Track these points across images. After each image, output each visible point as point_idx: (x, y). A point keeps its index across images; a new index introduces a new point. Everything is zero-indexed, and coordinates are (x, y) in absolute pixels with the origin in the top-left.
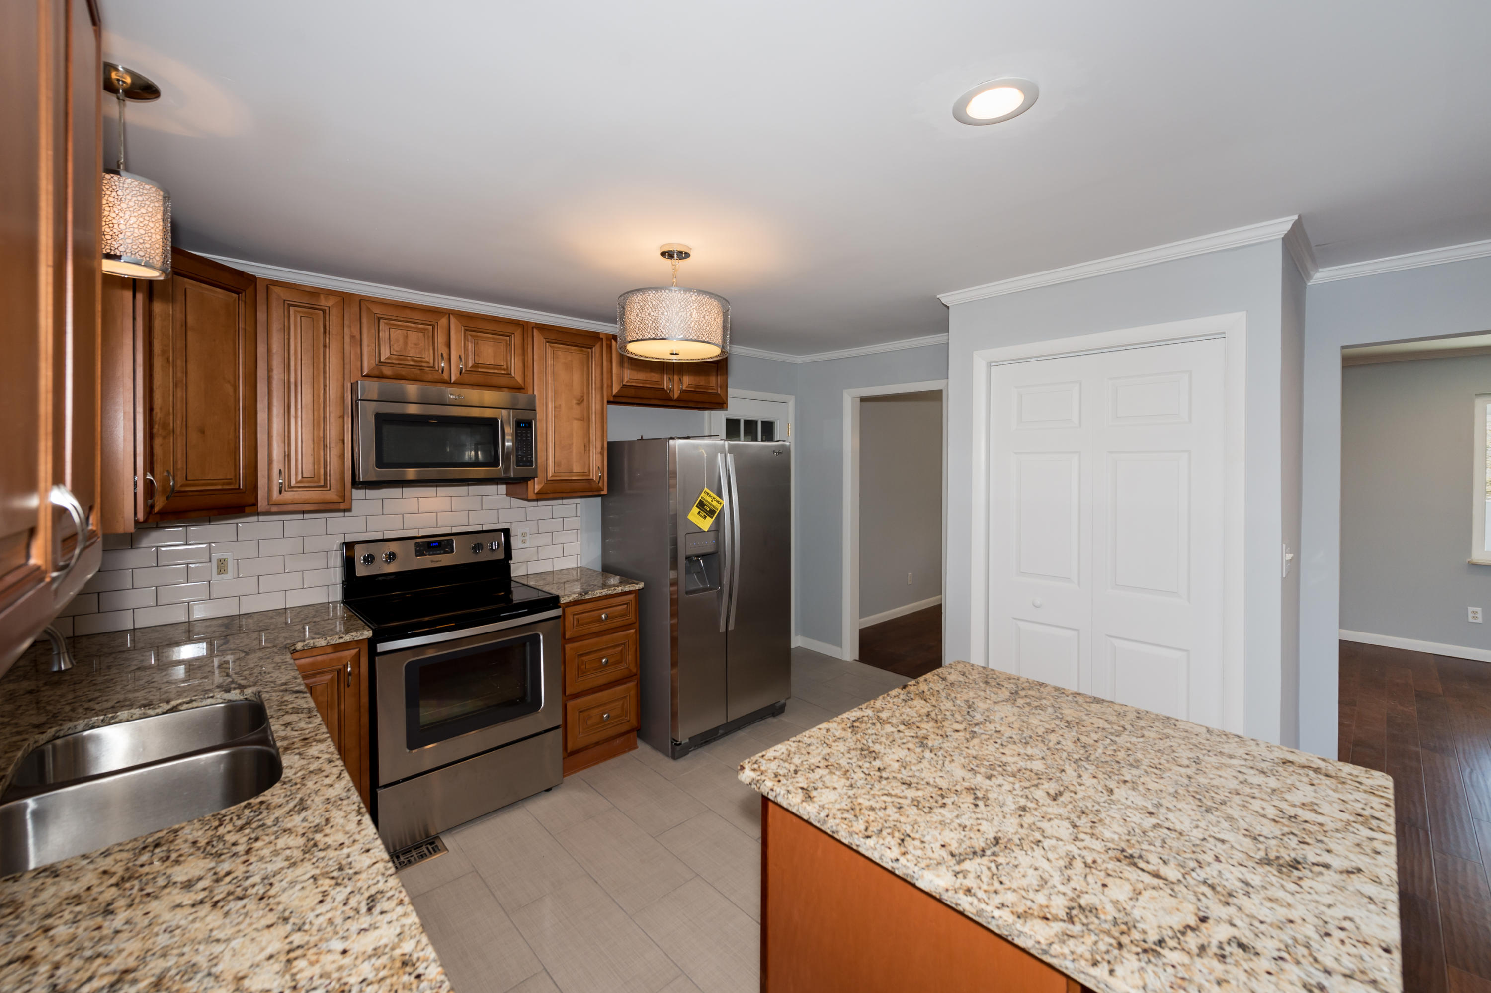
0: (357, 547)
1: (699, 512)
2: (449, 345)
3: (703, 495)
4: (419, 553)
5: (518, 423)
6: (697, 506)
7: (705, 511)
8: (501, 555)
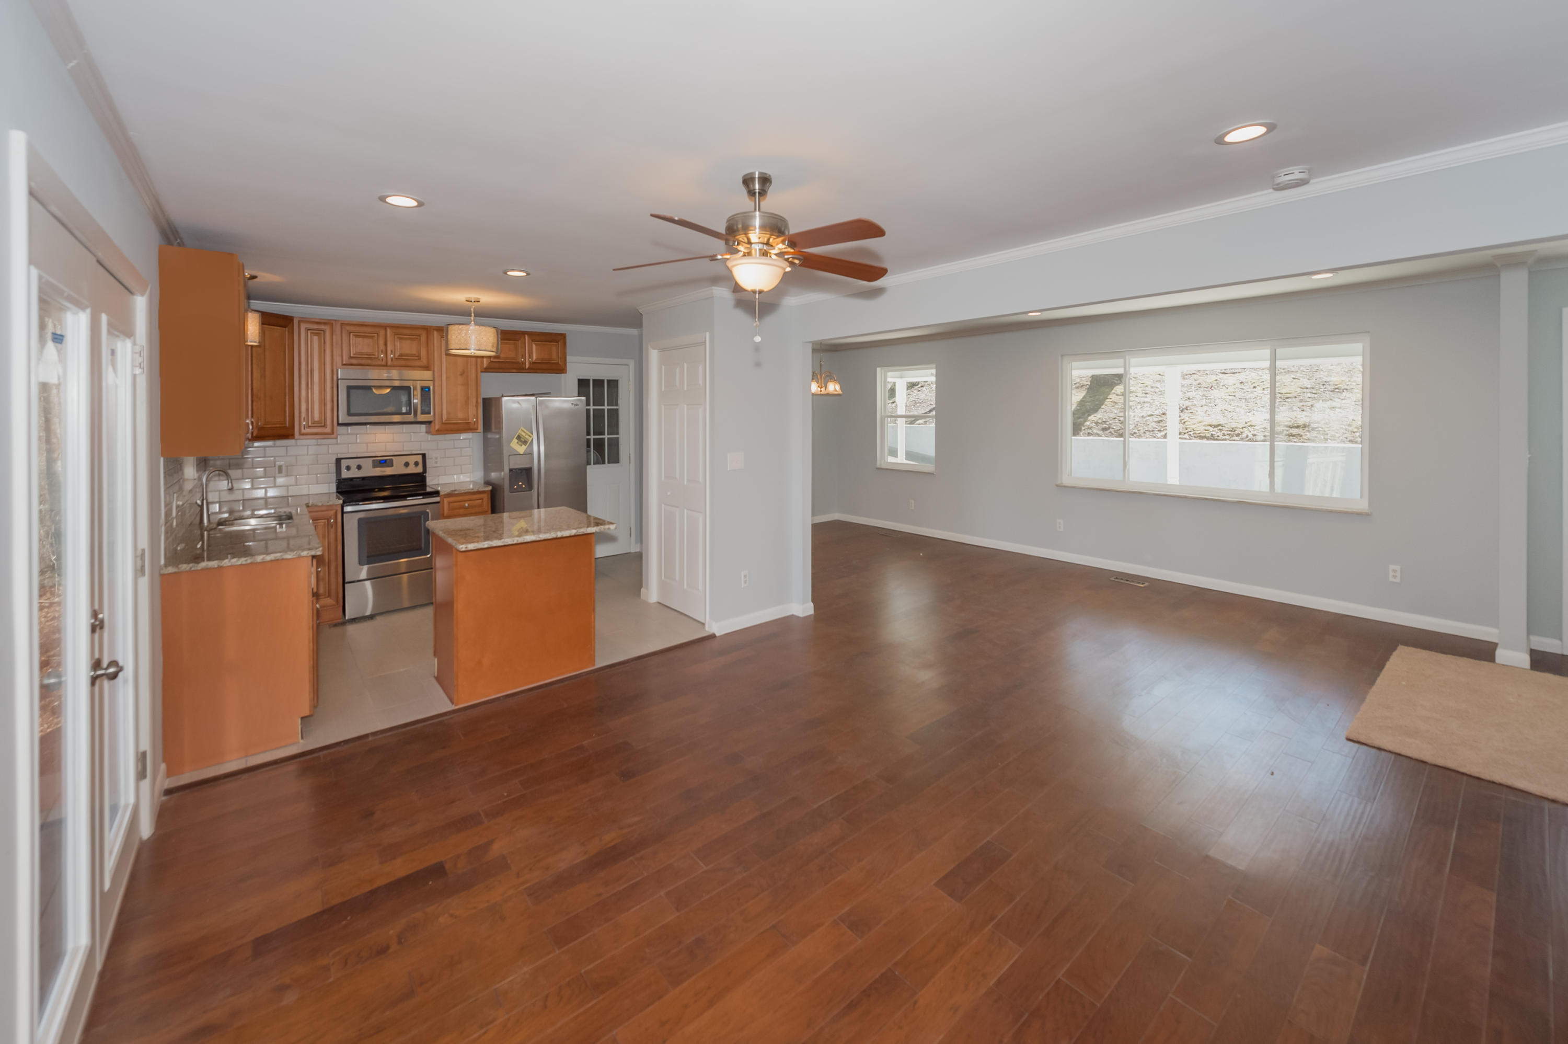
0: (342, 461)
1: (517, 443)
2: (386, 344)
3: (520, 431)
4: (375, 466)
5: (422, 389)
6: (516, 438)
7: (521, 441)
8: (419, 469)
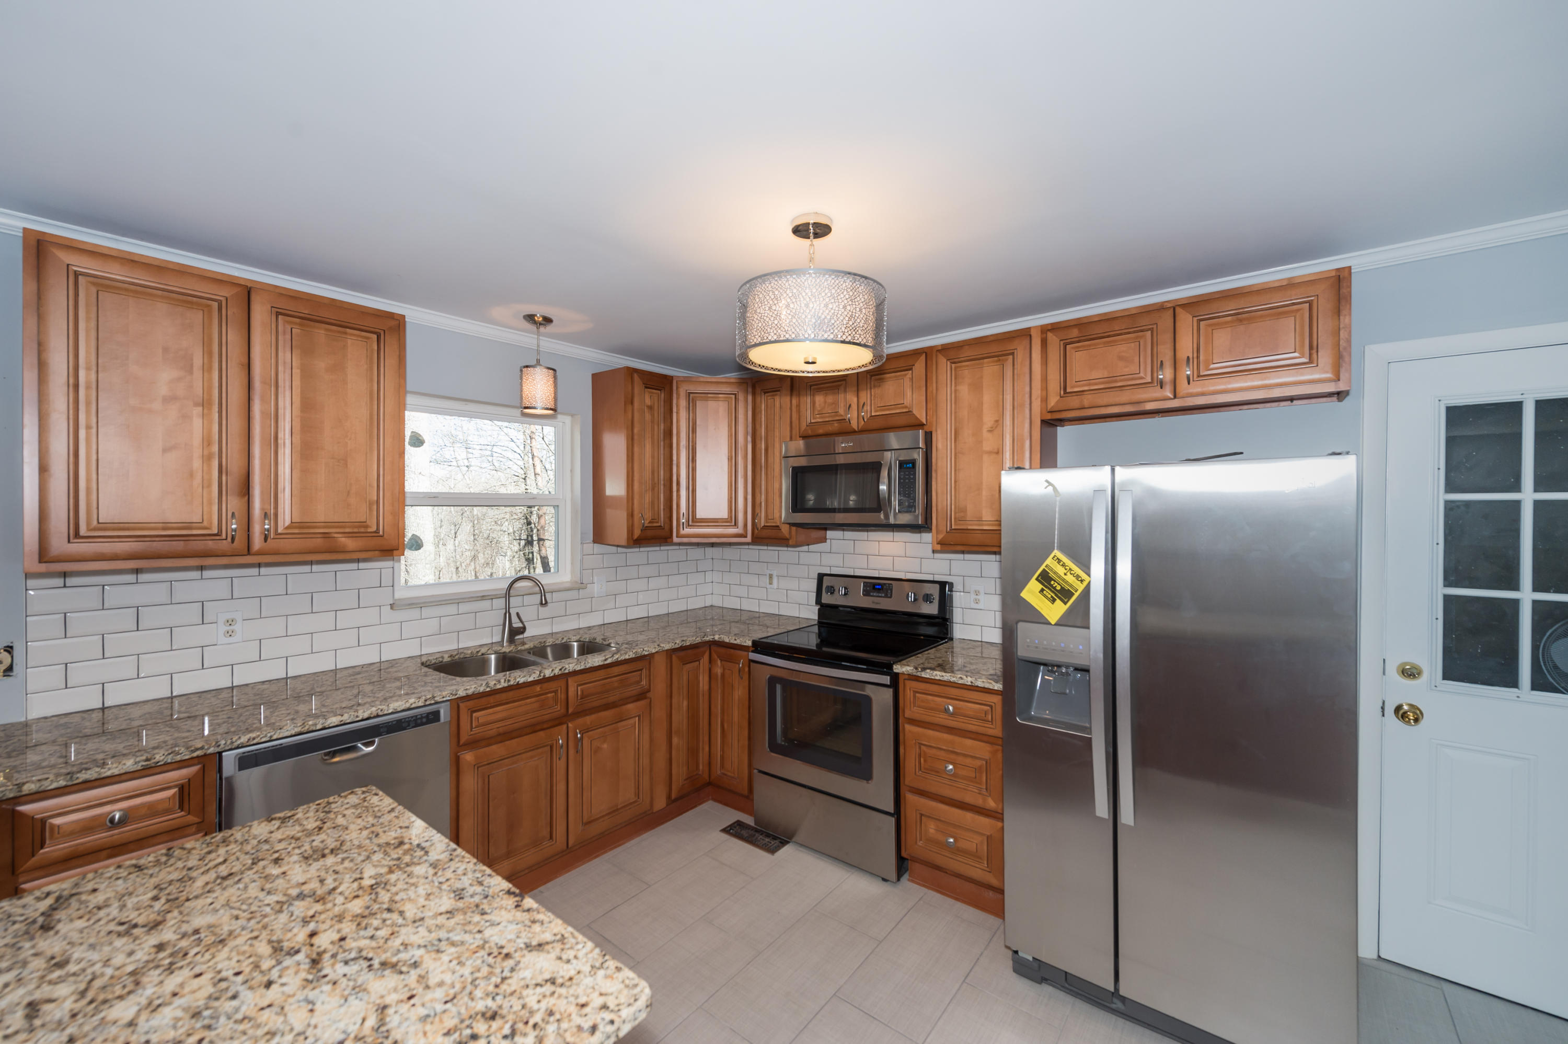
0: (825, 577)
1: (1042, 591)
3: (1049, 561)
4: (866, 592)
5: (902, 464)
6: (1037, 579)
7: (1053, 589)
8: (933, 609)
